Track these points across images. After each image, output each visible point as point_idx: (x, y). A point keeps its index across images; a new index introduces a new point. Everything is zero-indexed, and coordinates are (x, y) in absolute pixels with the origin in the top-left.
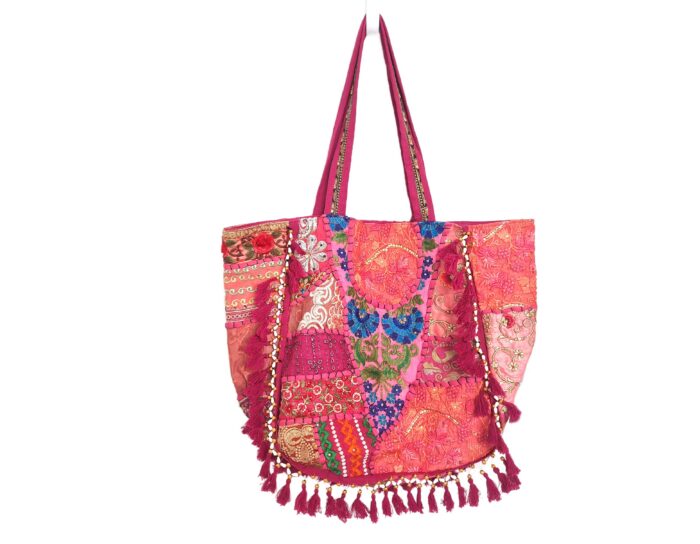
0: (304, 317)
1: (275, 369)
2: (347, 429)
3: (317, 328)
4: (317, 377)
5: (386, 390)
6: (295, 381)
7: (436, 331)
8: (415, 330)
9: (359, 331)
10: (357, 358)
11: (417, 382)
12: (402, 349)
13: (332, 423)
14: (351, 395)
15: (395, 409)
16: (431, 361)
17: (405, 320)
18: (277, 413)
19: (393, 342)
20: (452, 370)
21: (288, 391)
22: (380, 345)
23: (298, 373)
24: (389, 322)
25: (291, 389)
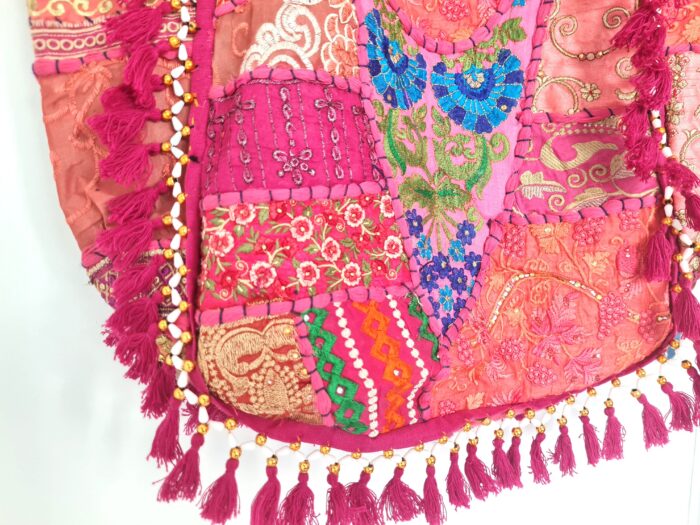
0: (259, 36)
1: (181, 180)
2: (375, 324)
3: (296, 66)
4: (301, 194)
5: (446, 231)
6: (242, 206)
7: (551, 100)
8: (502, 101)
9: (391, 91)
10: (388, 153)
11: (507, 216)
12: (474, 143)
13: (340, 312)
14: (379, 242)
15: (467, 273)
16: (538, 167)
17: (481, 78)
18: (193, 293)
19: (455, 128)
20: (590, 185)
21: (221, 233)
22: (428, 133)
23: (248, 185)
24: (448, 81)
25: (231, 227)
